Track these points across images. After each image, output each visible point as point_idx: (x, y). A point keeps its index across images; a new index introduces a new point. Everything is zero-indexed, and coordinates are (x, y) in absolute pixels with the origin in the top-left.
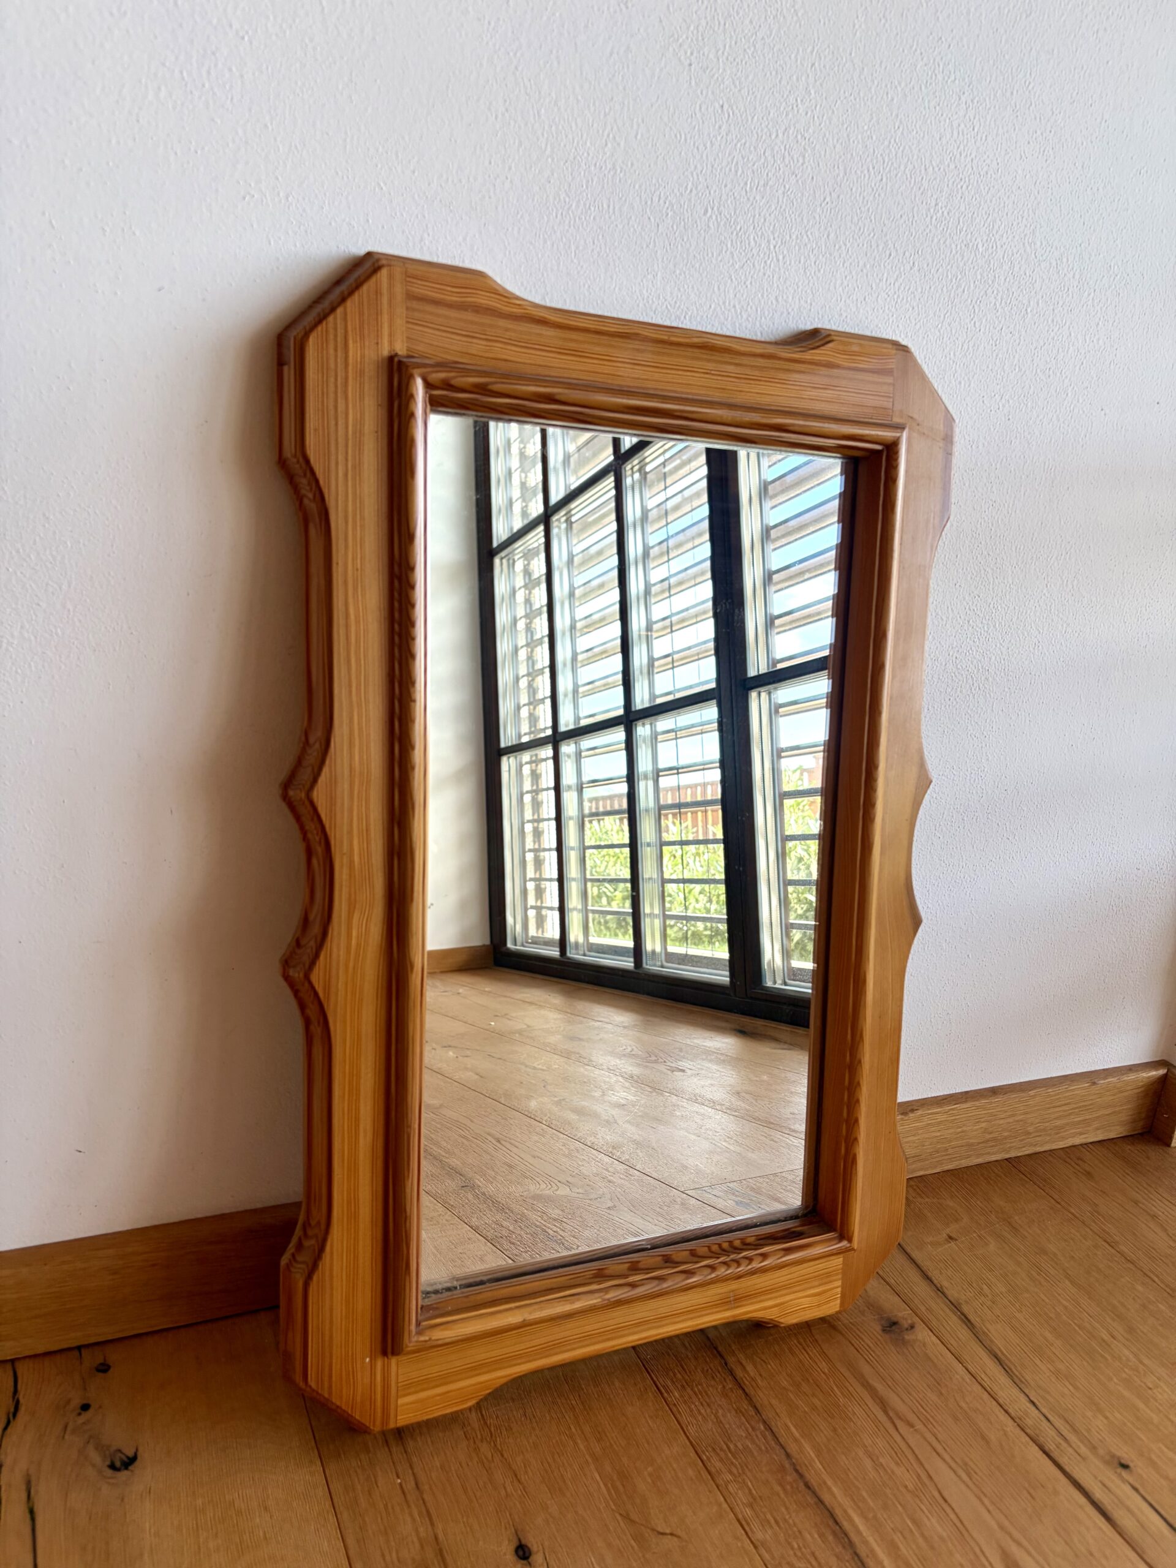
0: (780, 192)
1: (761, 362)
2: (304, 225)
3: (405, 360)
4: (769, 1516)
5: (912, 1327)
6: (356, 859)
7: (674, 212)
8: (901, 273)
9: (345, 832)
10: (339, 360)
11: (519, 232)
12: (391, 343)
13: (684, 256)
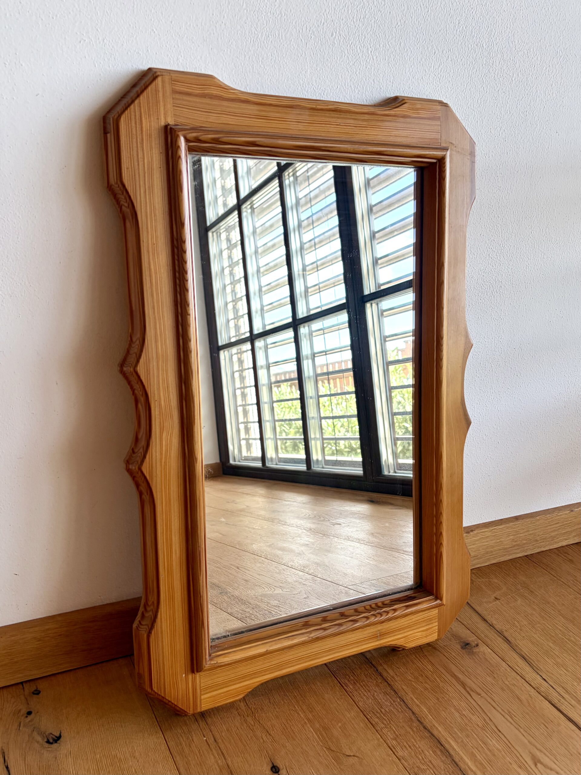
0: (373, 21)
1: (367, 117)
2: (113, 55)
3: (174, 127)
4: (405, 744)
5: (477, 645)
6: (163, 403)
7: (315, 36)
8: (441, 62)
9: (156, 389)
10: (138, 129)
11: (230, 52)
12: (165, 118)
13: (322, 60)
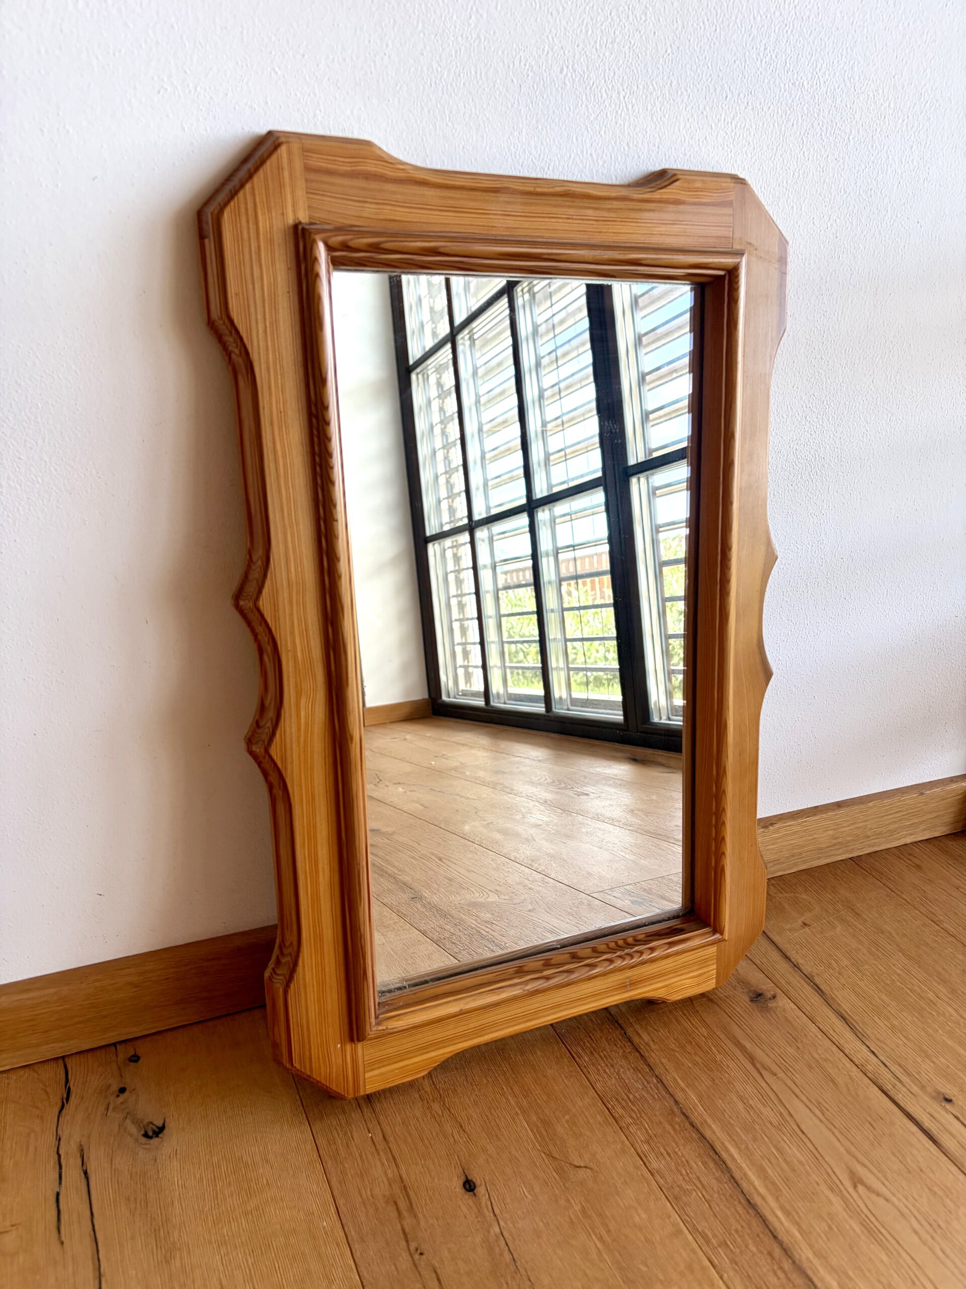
0: (627, 47)
1: (616, 204)
2: (212, 111)
3: (307, 227)
4: (662, 1150)
5: (774, 997)
6: (299, 654)
7: (534, 73)
8: (736, 113)
9: (288, 633)
10: (251, 231)
11: (399, 102)
12: (294, 212)
13: (545, 112)
